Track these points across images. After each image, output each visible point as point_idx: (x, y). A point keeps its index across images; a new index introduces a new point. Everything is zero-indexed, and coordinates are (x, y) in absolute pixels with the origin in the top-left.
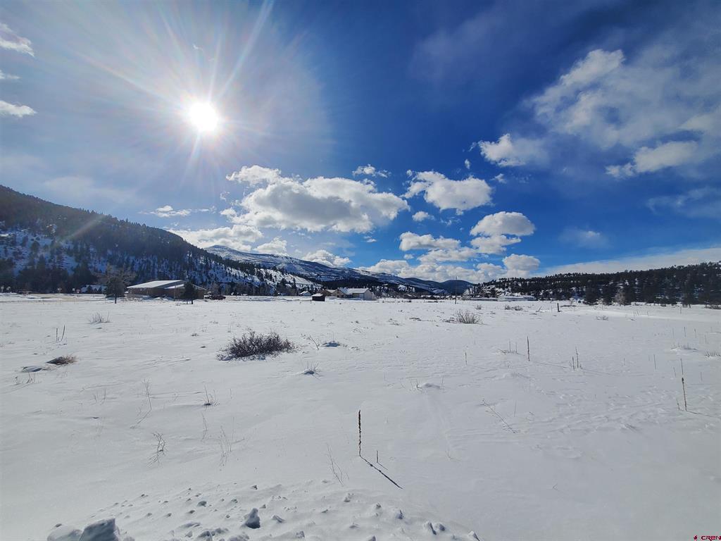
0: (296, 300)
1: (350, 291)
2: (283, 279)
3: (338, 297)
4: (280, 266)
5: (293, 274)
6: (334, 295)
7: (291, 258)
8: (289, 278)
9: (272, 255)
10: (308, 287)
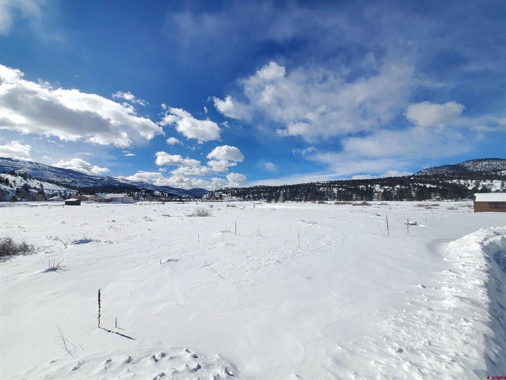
0: (43, 205)
1: (109, 196)
2: (26, 185)
3: (96, 201)
4: (22, 171)
5: (40, 180)
6: (92, 200)
7: (37, 164)
8: (34, 183)
9: (10, 159)
10: (60, 193)
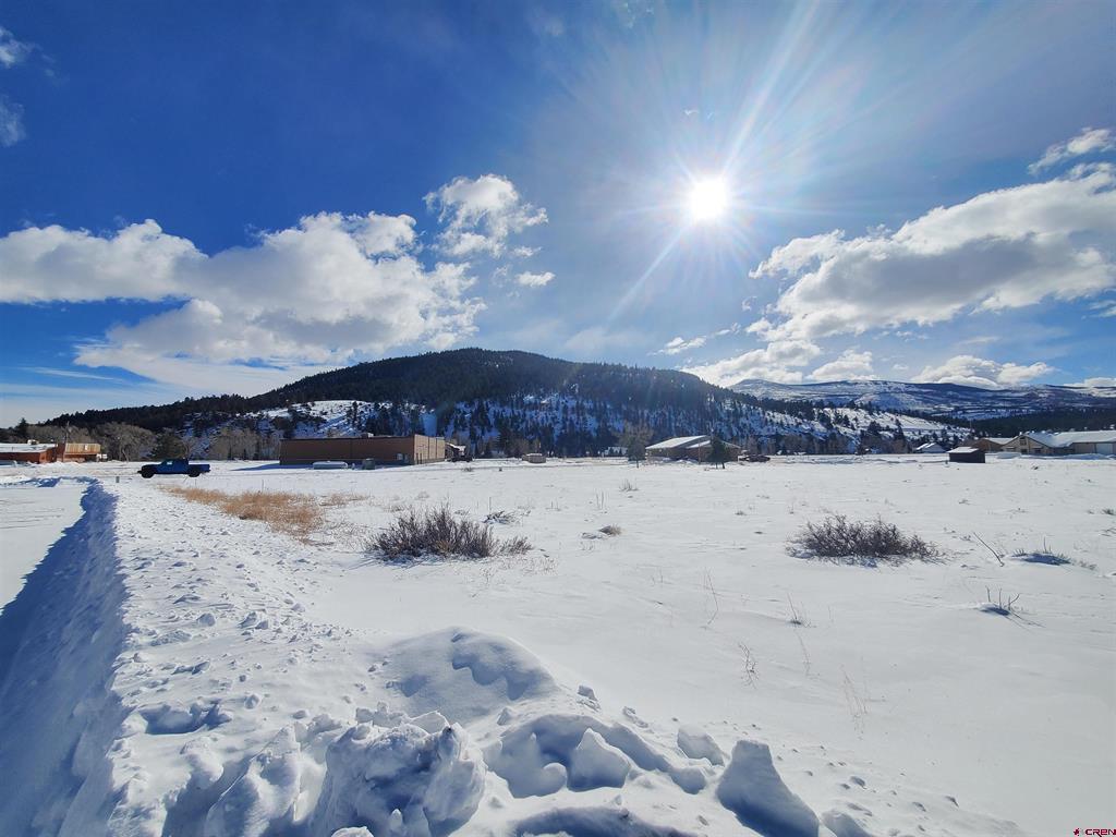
0: (908, 462)
1: (1063, 438)
2: (873, 423)
3: (1024, 452)
4: (864, 400)
5: (895, 412)
6: (1014, 449)
7: (885, 383)
8: (885, 420)
9: (845, 383)
10: (935, 436)
